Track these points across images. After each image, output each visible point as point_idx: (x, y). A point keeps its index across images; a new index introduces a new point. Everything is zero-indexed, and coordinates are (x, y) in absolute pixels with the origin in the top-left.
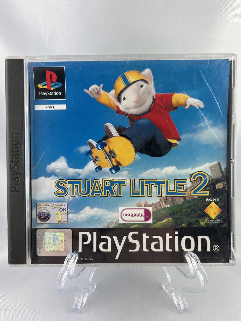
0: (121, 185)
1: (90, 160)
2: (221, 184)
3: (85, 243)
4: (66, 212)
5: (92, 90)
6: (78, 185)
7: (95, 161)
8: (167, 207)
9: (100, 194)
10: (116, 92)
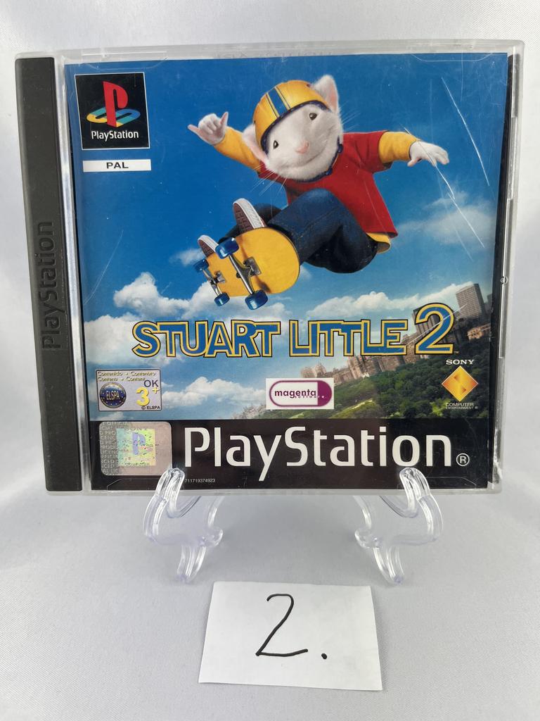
0: (270, 333)
1: (205, 280)
2: (479, 329)
3: (197, 449)
4: (159, 388)
5: (206, 126)
6: (181, 333)
7: (215, 282)
8: (364, 376)
9: (227, 351)
10: (257, 130)
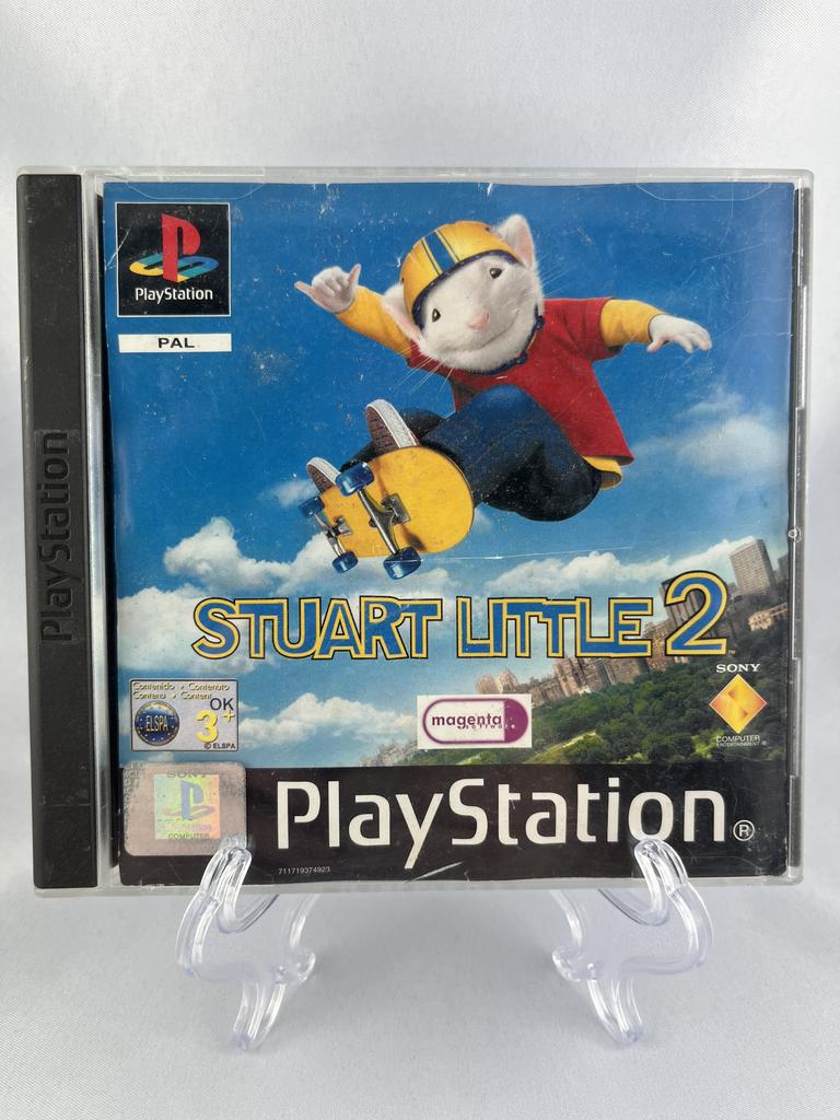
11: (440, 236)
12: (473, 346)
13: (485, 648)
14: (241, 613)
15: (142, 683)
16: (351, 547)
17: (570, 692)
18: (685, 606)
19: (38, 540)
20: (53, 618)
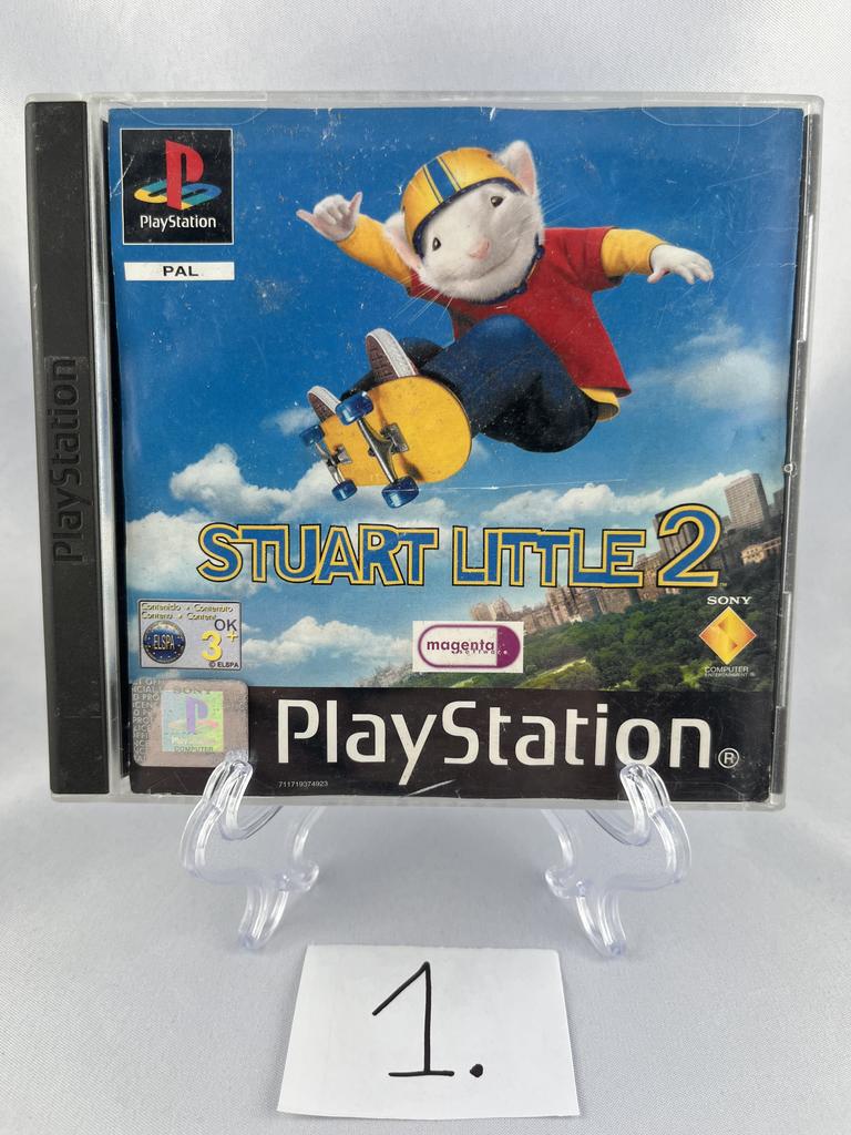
11: (441, 163)
12: (474, 275)
13: (480, 577)
14: (244, 537)
15: (150, 604)
16: (351, 476)
17: (562, 620)
18: (678, 539)
19: (49, 464)
20: (66, 540)
